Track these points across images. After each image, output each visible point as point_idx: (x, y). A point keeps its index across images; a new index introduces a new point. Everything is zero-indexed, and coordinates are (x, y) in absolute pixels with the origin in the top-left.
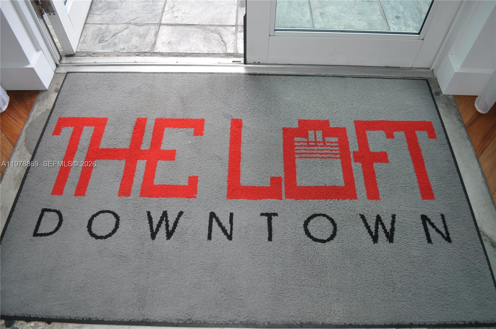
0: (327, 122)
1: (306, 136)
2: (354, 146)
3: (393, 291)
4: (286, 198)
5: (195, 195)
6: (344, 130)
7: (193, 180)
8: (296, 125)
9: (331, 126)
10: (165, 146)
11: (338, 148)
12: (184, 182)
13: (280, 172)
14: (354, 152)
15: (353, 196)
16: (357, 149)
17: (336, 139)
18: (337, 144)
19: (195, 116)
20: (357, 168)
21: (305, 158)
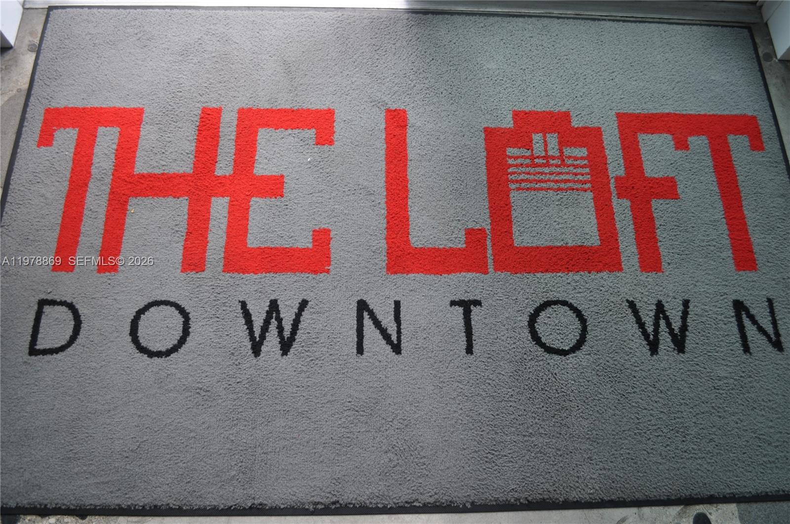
0: (566, 116)
1: (529, 146)
2: (616, 167)
3: (683, 441)
4: (496, 270)
5: (327, 268)
6: (596, 133)
7: (322, 237)
8: (508, 123)
9: (575, 123)
10: (263, 167)
11: (587, 170)
12: (305, 242)
13: (482, 220)
14: (617, 179)
15: (614, 264)
16: (621, 172)
17: (583, 152)
18: (586, 162)
19: (315, 102)
20: (622, 208)
21: (528, 189)
